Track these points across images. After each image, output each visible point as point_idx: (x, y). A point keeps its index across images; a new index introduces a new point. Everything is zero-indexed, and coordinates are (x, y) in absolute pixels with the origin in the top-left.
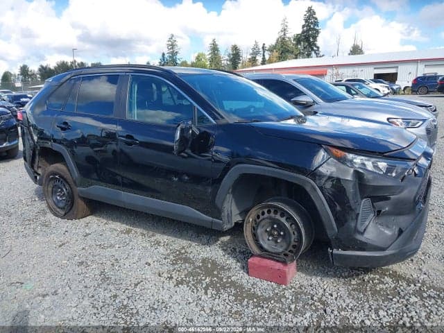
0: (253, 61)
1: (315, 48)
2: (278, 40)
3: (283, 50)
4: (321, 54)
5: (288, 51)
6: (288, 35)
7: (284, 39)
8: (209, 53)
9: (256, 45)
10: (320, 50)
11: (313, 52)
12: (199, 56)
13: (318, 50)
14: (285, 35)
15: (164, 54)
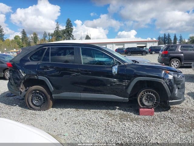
0: (44, 40)
1: (72, 36)
2: (55, 31)
3: (57, 36)
5: (60, 36)
7: (57, 31)
8: (21, 36)
9: (45, 33)
10: (74, 37)
11: (71, 38)
12: (16, 37)
13: (73, 37)
14: (58, 29)
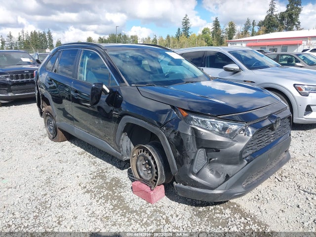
0: (245, 33)
1: (296, 23)
2: (266, 17)
3: (270, 25)
4: (301, 28)
6: (275, 13)
7: (271, 16)
8: (212, 28)
9: (248, 21)
11: (295, 26)
12: (204, 30)
13: (299, 25)
14: (272, 13)
15: (179, 29)
